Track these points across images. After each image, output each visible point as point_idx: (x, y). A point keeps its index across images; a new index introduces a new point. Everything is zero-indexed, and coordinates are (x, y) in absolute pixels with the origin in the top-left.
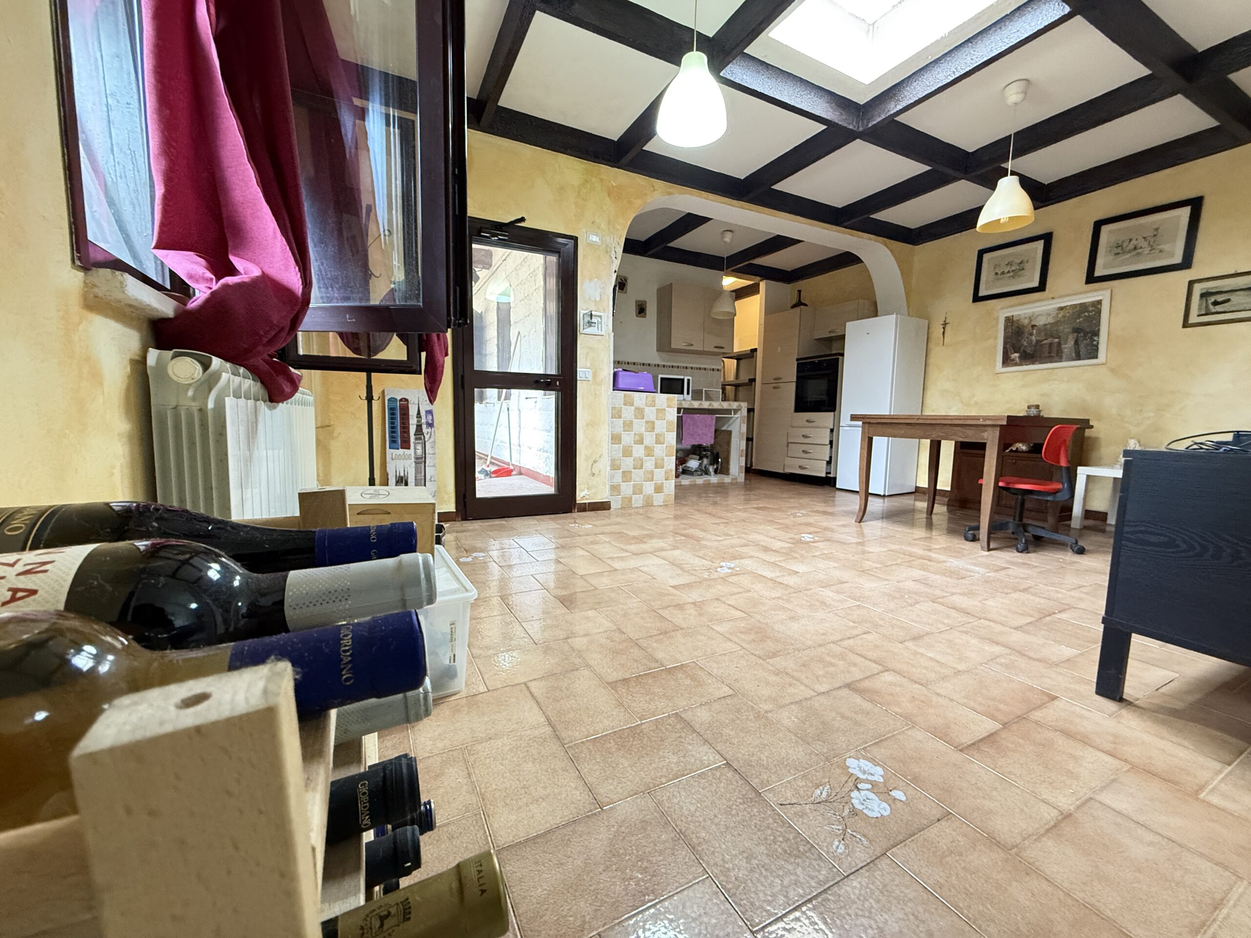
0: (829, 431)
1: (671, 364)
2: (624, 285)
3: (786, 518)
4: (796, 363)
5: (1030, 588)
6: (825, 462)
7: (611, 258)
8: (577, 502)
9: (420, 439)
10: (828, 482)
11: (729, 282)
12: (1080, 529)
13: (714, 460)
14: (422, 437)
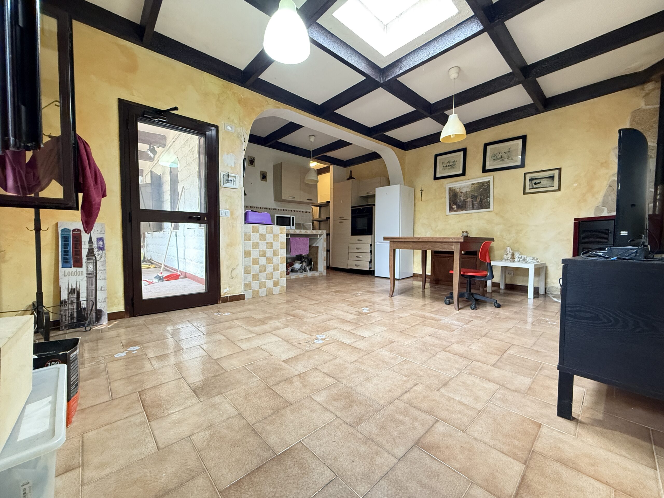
0: (369, 245)
1: (283, 209)
2: (253, 162)
3: (352, 298)
4: (351, 209)
5: (487, 333)
6: (368, 262)
7: (242, 141)
8: (222, 296)
9: (92, 259)
10: (371, 273)
11: (314, 165)
12: (491, 292)
13: (309, 263)
14: (94, 258)
